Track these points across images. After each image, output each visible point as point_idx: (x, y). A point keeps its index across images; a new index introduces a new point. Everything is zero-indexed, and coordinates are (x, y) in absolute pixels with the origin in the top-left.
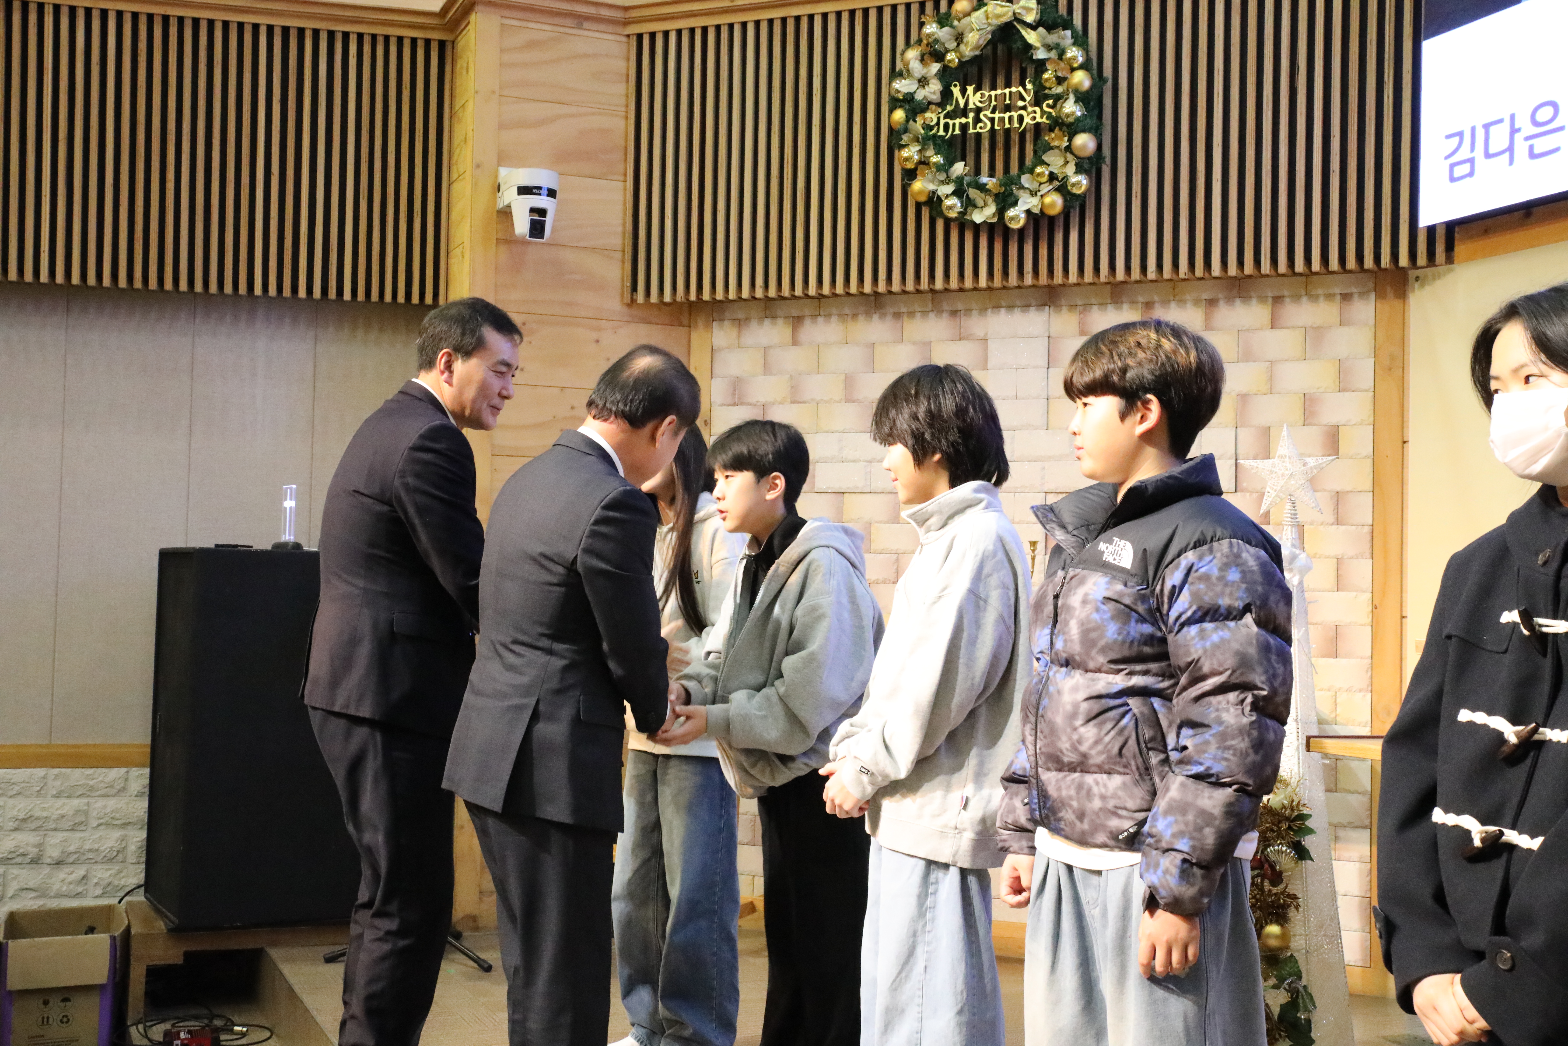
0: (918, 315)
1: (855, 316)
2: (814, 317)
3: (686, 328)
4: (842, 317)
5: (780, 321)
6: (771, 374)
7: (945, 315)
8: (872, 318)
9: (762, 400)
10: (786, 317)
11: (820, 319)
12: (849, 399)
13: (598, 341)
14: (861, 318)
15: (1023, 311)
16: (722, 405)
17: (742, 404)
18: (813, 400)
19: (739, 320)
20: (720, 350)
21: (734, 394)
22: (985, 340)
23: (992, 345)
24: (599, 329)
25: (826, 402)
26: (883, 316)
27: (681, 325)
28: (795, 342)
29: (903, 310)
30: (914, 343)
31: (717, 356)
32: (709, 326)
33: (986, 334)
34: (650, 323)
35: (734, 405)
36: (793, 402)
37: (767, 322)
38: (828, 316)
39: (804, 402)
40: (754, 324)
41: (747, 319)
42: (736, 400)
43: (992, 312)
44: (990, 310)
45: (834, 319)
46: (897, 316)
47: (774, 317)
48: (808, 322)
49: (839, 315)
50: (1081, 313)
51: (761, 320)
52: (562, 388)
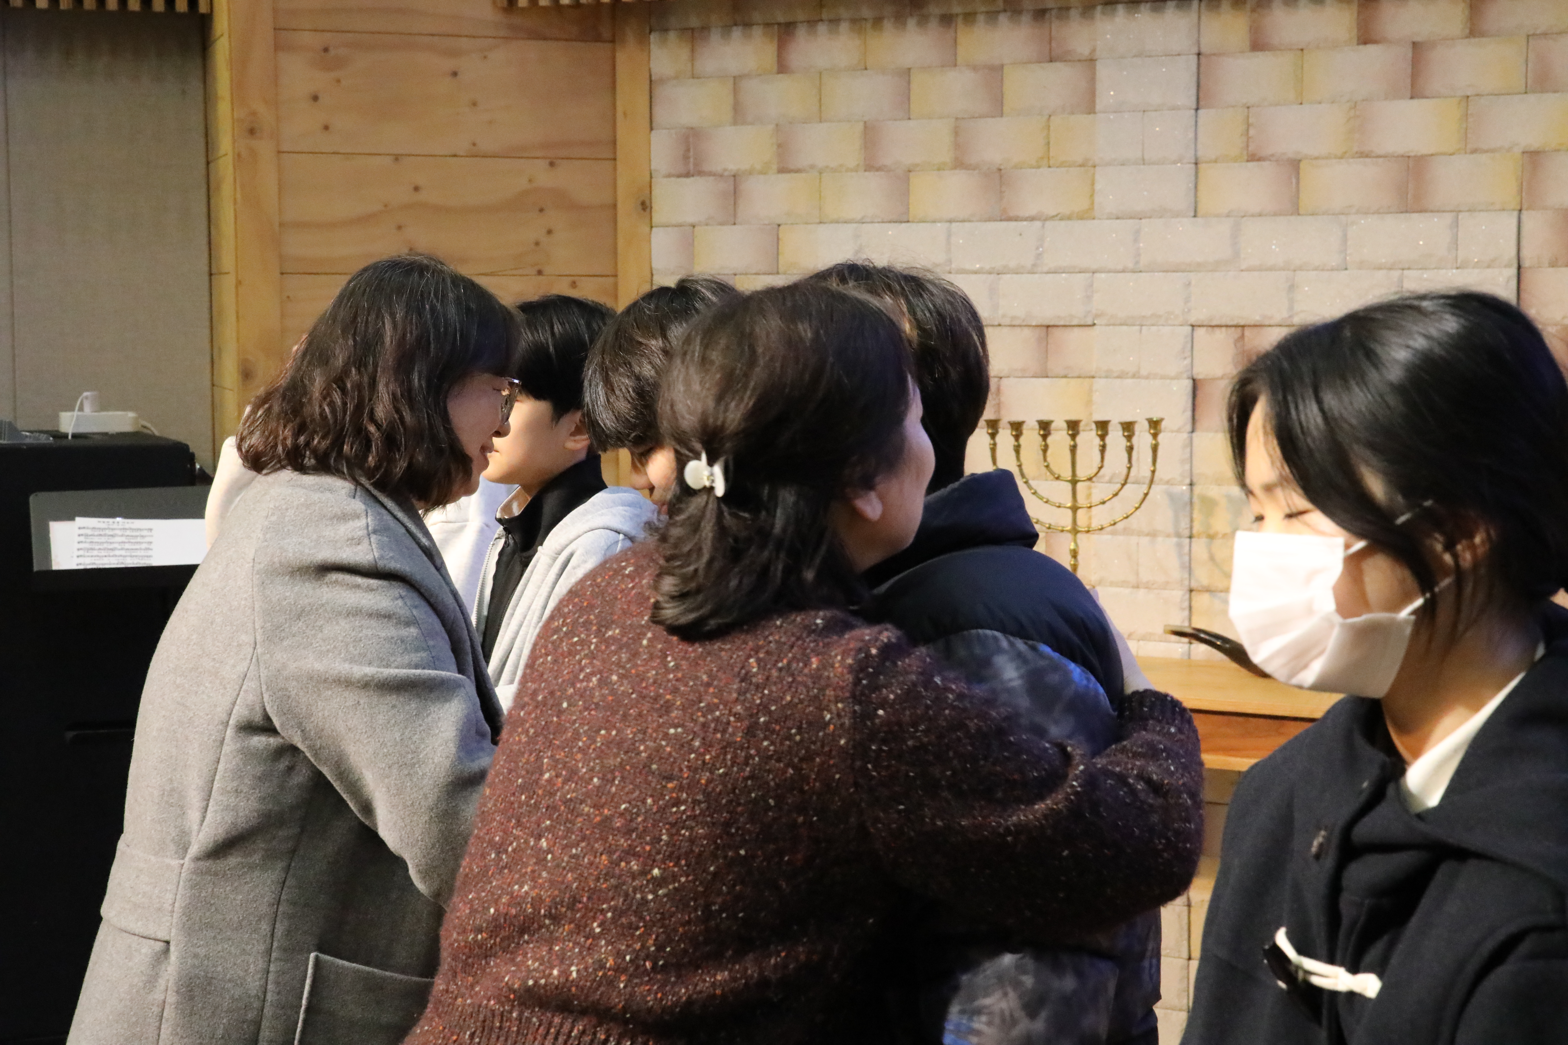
0: (981, 18)
1: (878, 22)
2: (812, 23)
3: (608, 46)
4: (857, 22)
5: (757, 32)
6: (744, 123)
7: (1026, 18)
8: (904, 24)
9: (732, 167)
10: (767, 25)
11: (822, 28)
12: (870, 166)
13: (455, 74)
14: (888, 24)
15: (1155, 10)
16: (669, 176)
17: (701, 173)
18: (812, 167)
19: (693, 30)
20: (662, 81)
21: (686, 158)
22: (1091, 61)
23: (1103, 71)
24: (454, 53)
25: (834, 170)
26: (923, 21)
27: (598, 39)
28: (782, 68)
29: (957, 9)
30: (975, 68)
31: (658, 92)
32: (643, 41)
33: (1094, 50)
34: (545, 39)
35: (687, 175)
36: (782, 170)
37: (737, 32)
38: (835, 22)
39: (798, 171)
40: (715, 36)
41: (705, 29)
42: (691, 167)
43: (1103, 13)
44: (1099, 8)
45: (844, 26)
46: (947, 20)
47: (747, 25)
48: (801, 32)
49: (854, 21)
50: (1253, 10)
51: (727, 30)
52: (397, 158)
